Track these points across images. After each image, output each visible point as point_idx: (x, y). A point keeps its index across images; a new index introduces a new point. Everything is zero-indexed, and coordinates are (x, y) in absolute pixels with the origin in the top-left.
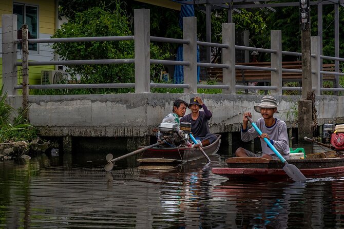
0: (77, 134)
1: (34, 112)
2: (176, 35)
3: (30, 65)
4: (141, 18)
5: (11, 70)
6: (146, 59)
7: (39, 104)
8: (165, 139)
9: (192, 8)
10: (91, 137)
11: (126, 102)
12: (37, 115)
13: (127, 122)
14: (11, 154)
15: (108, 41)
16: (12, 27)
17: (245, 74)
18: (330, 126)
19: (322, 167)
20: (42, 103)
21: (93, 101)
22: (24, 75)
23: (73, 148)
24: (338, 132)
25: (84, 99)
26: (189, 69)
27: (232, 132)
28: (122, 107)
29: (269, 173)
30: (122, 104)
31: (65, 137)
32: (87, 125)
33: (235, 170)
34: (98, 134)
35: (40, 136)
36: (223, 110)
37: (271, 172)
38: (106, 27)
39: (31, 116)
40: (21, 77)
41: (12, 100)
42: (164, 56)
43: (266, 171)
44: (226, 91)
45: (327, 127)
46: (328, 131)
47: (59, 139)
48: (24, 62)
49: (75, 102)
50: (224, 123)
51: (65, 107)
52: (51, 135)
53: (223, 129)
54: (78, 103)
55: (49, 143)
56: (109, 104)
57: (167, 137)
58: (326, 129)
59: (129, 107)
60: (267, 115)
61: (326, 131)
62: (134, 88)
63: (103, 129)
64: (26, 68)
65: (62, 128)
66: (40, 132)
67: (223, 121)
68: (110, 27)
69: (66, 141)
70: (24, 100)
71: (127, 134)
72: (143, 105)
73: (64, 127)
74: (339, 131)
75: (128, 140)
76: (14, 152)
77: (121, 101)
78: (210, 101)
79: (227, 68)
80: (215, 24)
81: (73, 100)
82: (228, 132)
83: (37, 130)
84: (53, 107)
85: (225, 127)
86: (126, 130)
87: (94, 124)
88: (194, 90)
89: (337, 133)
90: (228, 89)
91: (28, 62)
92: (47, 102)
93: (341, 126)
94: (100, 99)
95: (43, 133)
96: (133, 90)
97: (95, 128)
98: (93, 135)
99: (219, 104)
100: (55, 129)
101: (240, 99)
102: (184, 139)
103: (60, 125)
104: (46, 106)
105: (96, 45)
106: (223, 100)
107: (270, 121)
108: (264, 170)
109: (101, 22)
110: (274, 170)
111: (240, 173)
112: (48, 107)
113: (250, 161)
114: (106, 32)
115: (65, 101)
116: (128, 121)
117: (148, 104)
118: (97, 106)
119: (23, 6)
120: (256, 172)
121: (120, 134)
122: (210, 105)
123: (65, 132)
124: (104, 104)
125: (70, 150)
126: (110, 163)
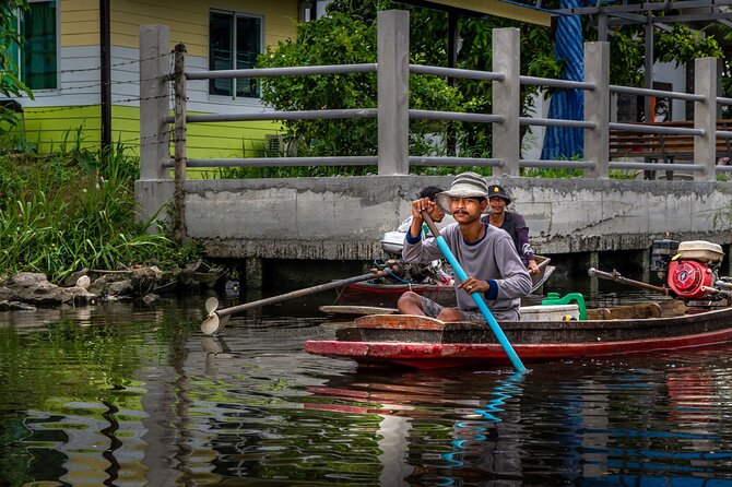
0: (271, 254)
1: (194, 210)
2: (545, 72)
3: (189, 120)
4: (392, 28)
5: (155, 130)
6: (399, 108)
7: (204, 196)
8: (391, 266)
9: (576, 21)
10: (297, 260)
11: (359, 192)
12: (199, 216)
13: (362, 231)
14: (126, 291)
15: (344, 75)
16: (158, 48)
17: (667, 143)
18: (666, 243)
19: (603, 340)
20: (209, 194)
21: (300, 191)
22: (178, 141)
23: (264, 279)
24: (683, 259)
25: (283, 187)
26: (503, 130)
27: (599, 252)
28: (354, 201)
29: (444, 353)
30: (353, 196)
31: (250, 258)
32: (289, 236)
33: (349, 346)
34: (310, 254)
35: (205, 257)
36: (577, 209)
37: (451, 351)
38: (343, 49)
39: (190, 218)
40: (172, 144)
41: (156, 186)
42: (465, 105)
43: (436, 350)
44: (590, 173)
45: (660, 246)
46: (662, 255)
47: (239, 263)
48: (178, 115)
49: (267, 192)
50: (579, 234)
51: (249, 202)
52: (225, 254)
53: (577, 244)
54: (273, 195)
55: (219, 270)
56: (329, 196)
57: (393, 261)
58: (657, 251)
59: (366, 202)
60: (467, 213)
61: (657, 255)
62: (376, 166)
63: (318, 245)
64: (181, 128)
65: (243, 243)
66: (204, 248)
67: (578, 230)
68: (350, 49)
69: (252, 267)
70: (177, 188)
71: (362, 255)
72: (391, 200)
73: (248, 239)
74: (686, 255)
75: (366, 266)
76: (132, 287)
77: (351, 190)
78: (547, 191)
79: (592, 128)
80: (629, 52)
81: (263, 188)
82: (589, 253)
83: (199, 246)
84: (228, 202)
85: (582, 242)
86: (360, 246)
87: (302, 235)
88: (512, 171)
89: (679, 260)
90: (592, 168)
91: (185, 116)
92: (218, 192)
93: (691, 246)
94: (312, 187)
95: (210, 250)
96: (374, 169)
97: (304, 243)
98: (300, 255)
99: (568, 197)
100: (231, 243)
101: (616, 188)
102: (428, 268)
103: (240, 236)
104: (215, 199)
105: (322, 84)
106: (579, 190)
107: (473, 229)
108: (430, 346)
109: (331, 40)
110: (461, 348)
111: (360, 353)
112: (219, 202)
113: (404, 323)
114: (342, 59)
115: (250, 191)
116: (364, 228)
117: (402, 196)
118: (307, 200)
119: (232, 16)
120: (406, 351)
121: (349, 255)
122: (548, 200)
123: (250, 249)
124: (319, 197)
125: (259, 284)
126: (212, 318)
